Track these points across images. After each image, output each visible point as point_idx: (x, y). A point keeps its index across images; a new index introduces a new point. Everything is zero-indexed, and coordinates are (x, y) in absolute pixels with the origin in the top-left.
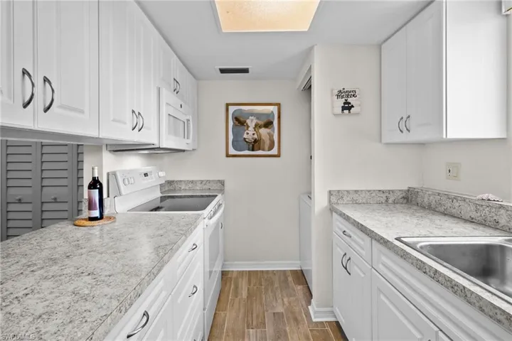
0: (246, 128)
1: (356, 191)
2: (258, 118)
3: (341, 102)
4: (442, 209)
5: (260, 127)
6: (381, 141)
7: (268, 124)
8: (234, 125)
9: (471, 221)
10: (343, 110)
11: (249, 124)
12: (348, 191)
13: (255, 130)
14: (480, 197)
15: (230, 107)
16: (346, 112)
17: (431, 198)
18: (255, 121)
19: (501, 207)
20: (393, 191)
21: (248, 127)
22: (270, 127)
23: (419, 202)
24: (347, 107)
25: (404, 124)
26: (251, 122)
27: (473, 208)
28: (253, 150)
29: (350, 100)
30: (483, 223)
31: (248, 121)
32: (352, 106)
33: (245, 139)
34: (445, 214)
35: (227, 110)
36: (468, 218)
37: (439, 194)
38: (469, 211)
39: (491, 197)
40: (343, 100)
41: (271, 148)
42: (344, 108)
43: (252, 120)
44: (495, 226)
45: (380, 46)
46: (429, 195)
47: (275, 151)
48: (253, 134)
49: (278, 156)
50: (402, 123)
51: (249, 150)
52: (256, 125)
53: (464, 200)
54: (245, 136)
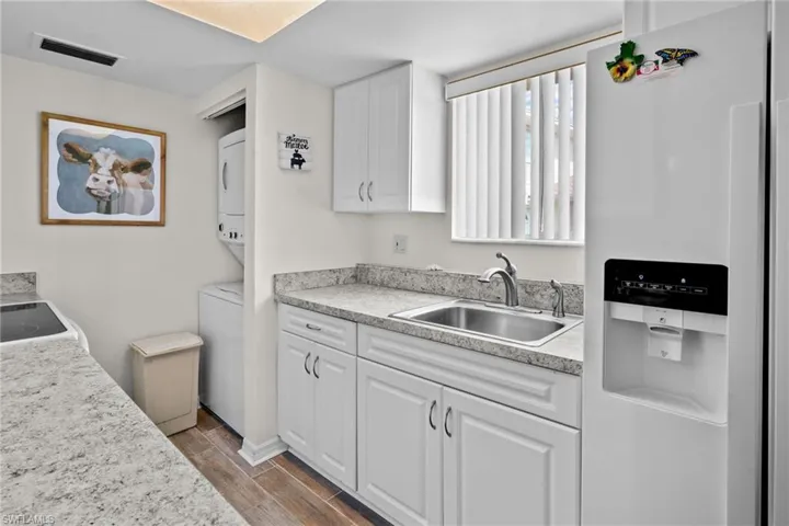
0: (92, 169)
1: (306, 273)
2: (119, 153)
3: (290, 153)
4: (395, 285)
5: (125, 170)
6: (332, 208)
7: (141, 167)
8: (63, 161)
9: (423, 292)
10: (292, 164)
11: (100, 162)
12: (296, 274)
13: (113, 175)
14: (429, 267)
15: (52, 122)
16: (296, 166)
17: (384, 273)
18: (113, 158)
19: (447, 275)
20: (343, 270)
21: (97, 166)
22: (145, 171)
23: (371, 280)
24: (297, 161)
25: (366, 191)
26: (105, 159)
27: (423, 278)
28: (108, 211)
29: (300, 151)
30: (433, 292)
31: (98, 156)
32: (303, 161)
33: (89, 190)
34: (397, 288)
35: (44, 126)
36: (419, 289)
37: (392, 269)
38: (421, 282)
39: (438, 268)
40: (293, 151)
41: (146, 211)
42: (294, 162)
43: (107, 156)
44: (442, 293)
45: (333, 90)
46: (382, 271)
47: (153, 216)
48: (109, 182)
49: (161, 224)
50: (365, 190)
51: (98, 211)
52: (116, 166)
53: (416, 272)
54: (90, 183)
